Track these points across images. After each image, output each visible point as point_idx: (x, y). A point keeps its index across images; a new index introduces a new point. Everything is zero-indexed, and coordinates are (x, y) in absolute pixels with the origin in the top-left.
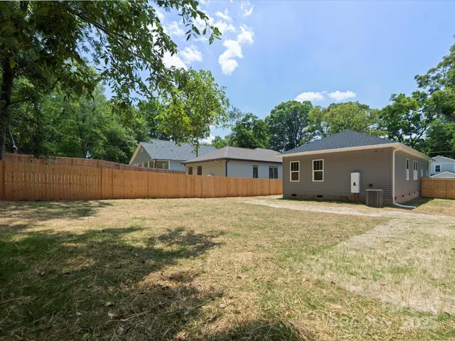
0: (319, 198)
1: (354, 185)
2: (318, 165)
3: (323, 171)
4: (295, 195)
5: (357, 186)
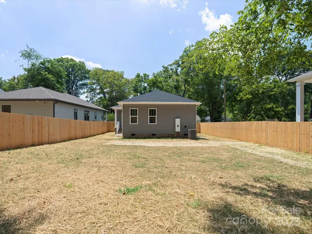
0: (153, 136)
1: (178, 126)
2: (153, 112)
3: (156, 116)
4: (134, 135)
5: (179, 127)
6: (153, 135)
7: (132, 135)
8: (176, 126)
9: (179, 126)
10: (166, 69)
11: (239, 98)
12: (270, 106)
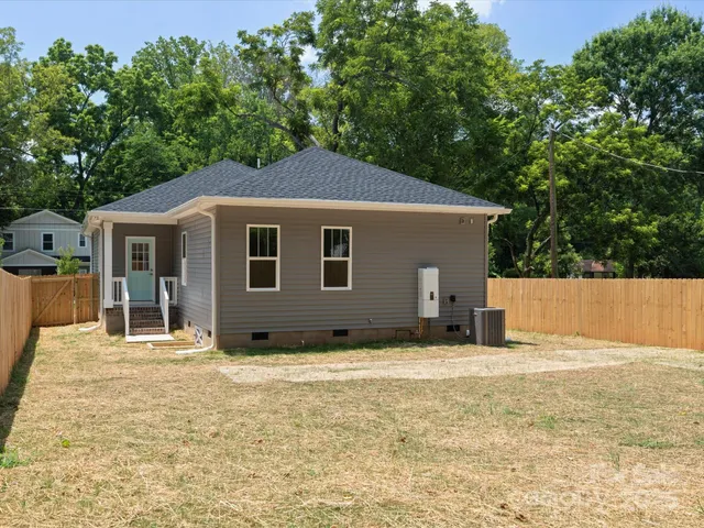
0: (337, 339)
1: (432, 298)
2: (335, 242)
3: (350, 259)
4: (264, 336)
5: (436, 303)
6: (337, 333)
7: (257, 336)
8: (426, 296)
9: (436, 295)
10: (254, 47)
11: (524, 186)
12: (621, 218)
